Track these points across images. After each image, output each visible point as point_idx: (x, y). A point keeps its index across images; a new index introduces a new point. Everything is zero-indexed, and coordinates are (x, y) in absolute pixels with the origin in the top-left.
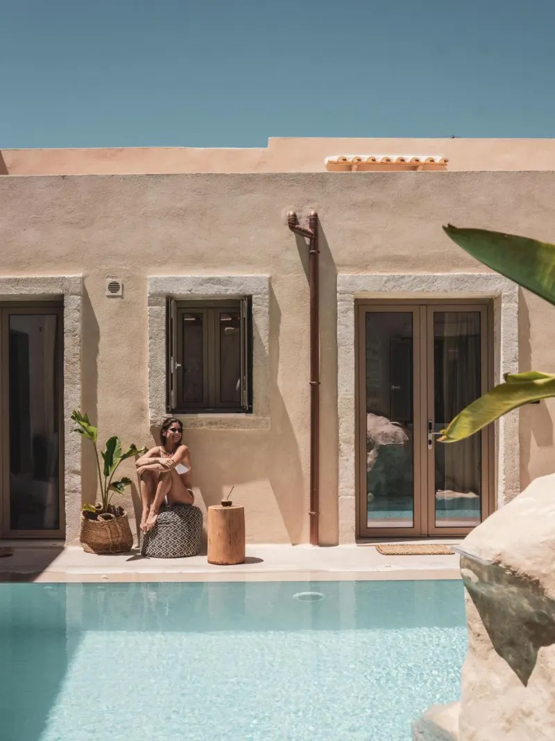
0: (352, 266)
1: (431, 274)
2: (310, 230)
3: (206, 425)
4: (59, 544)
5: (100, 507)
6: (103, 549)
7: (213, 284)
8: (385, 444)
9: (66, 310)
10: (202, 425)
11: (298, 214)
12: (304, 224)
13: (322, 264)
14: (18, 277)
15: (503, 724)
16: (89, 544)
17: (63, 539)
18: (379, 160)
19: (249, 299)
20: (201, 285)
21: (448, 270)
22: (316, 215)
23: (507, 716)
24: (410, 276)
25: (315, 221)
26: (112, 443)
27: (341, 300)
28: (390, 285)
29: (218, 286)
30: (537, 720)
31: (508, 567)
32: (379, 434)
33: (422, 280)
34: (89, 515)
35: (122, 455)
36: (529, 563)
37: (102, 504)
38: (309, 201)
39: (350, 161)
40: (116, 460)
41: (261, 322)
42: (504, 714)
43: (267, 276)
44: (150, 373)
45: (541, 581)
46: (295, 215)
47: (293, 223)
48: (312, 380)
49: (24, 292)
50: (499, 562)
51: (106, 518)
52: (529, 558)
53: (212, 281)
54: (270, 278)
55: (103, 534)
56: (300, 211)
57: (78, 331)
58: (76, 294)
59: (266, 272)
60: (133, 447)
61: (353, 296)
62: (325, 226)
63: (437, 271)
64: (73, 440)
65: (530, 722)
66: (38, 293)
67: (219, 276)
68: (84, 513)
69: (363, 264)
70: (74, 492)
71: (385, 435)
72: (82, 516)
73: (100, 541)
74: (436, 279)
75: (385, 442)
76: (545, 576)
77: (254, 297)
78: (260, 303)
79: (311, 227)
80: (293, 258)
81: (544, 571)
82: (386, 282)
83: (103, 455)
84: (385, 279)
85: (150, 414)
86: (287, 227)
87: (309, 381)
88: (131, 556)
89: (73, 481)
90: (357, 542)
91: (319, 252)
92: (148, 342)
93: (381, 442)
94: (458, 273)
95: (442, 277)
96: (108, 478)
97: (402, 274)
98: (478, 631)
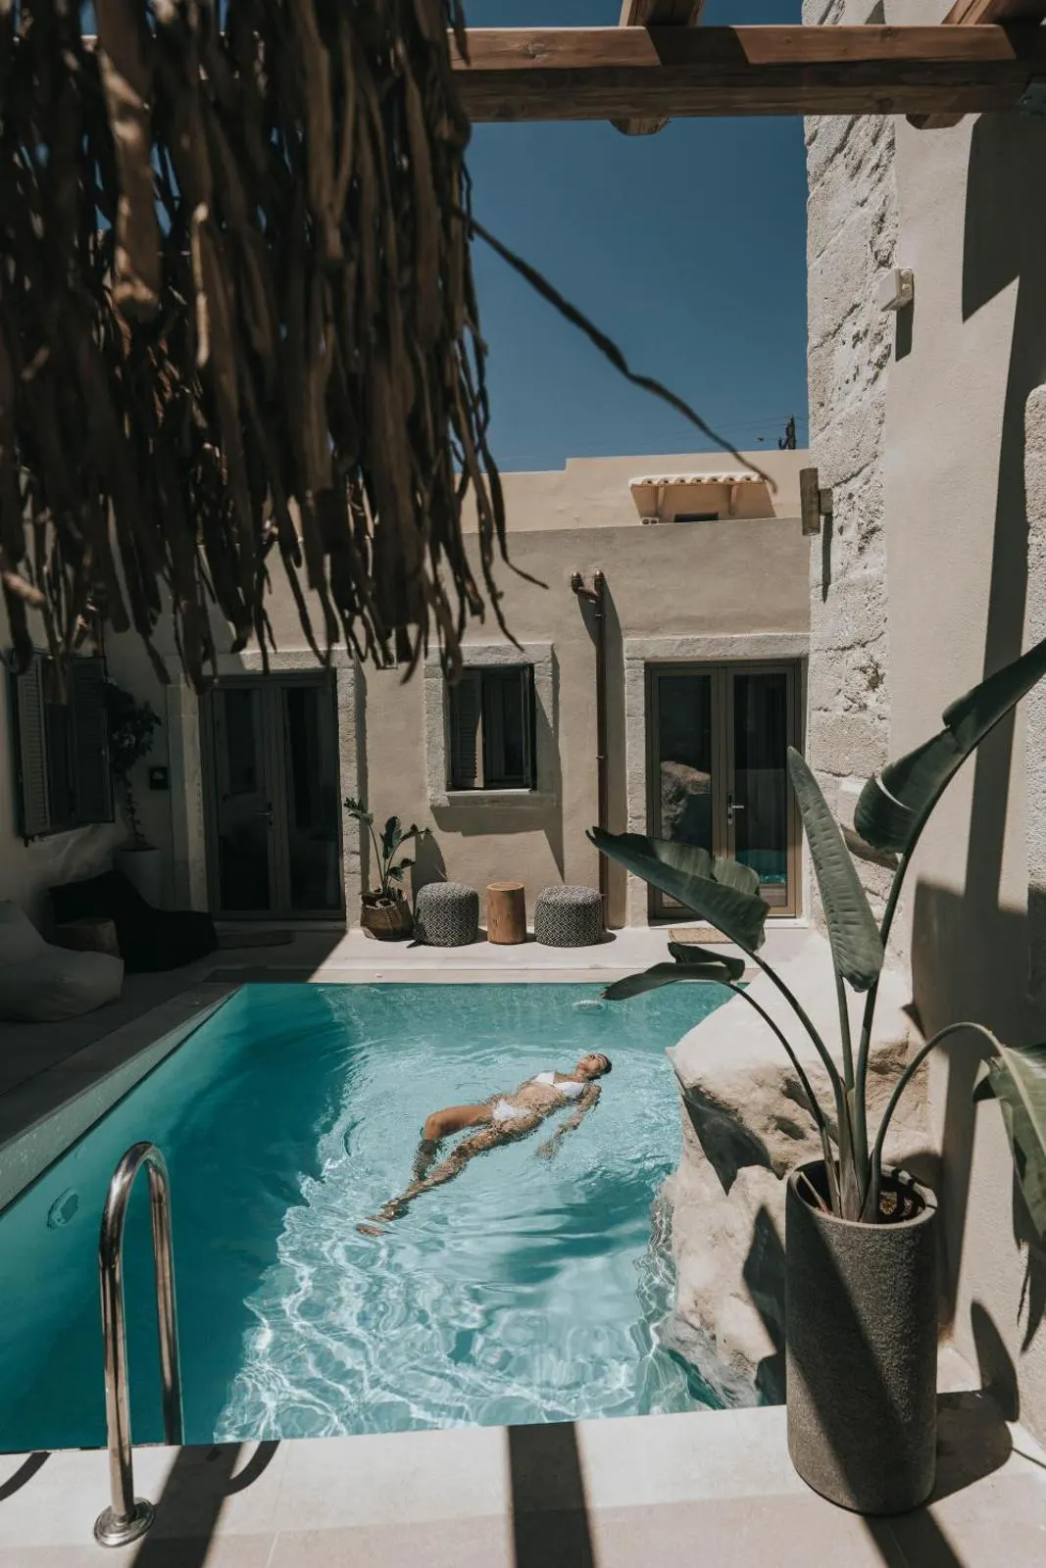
0: (640, 629)
1: (729, 636)
2: (595, 592)
3: (488, 803)
4: (339, 925)
5: (379, 890)
6: (383, 935)
7: (492, 652)
8: (695, 793)
9: (339, 684)
10: (484, 803)
11: (582, 575)
12: (589, 585)
13: (609, 629)
14: (289, 651)
15: (710, 1238)
16: (369, 928)
17: (344, 919)
18: (688, 481)
19: (531, 667)
20: (479, 654)
21: (749, 632)
22: (602, 575)
23: (713, 1232)
24: (705, 639)
25: (600, 581)
26: (392, 824)
27: (630, 667)
28: (684, 649)
29: (498, 656)
30: (737, 1244)
31: (709, 1092)
32: (689, 782)
33: (719, 643)
34: (368, 900)
35: (402, 835)
36: (728, 1090)
37: (381, 887)
38: (594, 560)
39: (655, 483)
40: (395, 842)
41: (544, 692)
42: (711, 1228)
43: (550, 643)
44: (428, 749)
45: (740, 1109)
46: (578, 576)
47: (577, 583)
48: (600, 754)
49: (296, 667)
50: (700, 1086)
51: (385, 904)
52: (729, 1086)
53: (492, 650)
54: (552, 646)
55: (382, 920)
56: (584, 571)
57: (352, 707)
58: (350, 668)
59: (549, 638)
60: (414, 828)
61: (643, 662)
62: (612, 587)
63: (735, 632)
64: (349, 824)
65: (732, 1242)
66: (309, 667)
67: (498, 644)
68: (363, 898)
69: (653, 628)
70: (353, 873)
71: (695, 783)
72: (361, 902)
73: (381, 927)
74: (733, 641)
75: (696, 790)
76: (744, 1106)
77: (536, 666)
78: (543, 671)
79: (596, 589)
80: (577, 621)
81: (743, 1101)
82: (679, 646)
83: (382, 836)
84: (677, 643)
85: (429, 793)
86: (571, 588)
87: (597, 755)
88: (413, 941)
89: (351, 863)
90: (650, 924)
91: (605, 616)
92: (426, 716)
93: (691, 791)
94: (761, 634)
95: (740, 639)
96: (388, 861)
97: (697, 637)
98: (691, 1138)
